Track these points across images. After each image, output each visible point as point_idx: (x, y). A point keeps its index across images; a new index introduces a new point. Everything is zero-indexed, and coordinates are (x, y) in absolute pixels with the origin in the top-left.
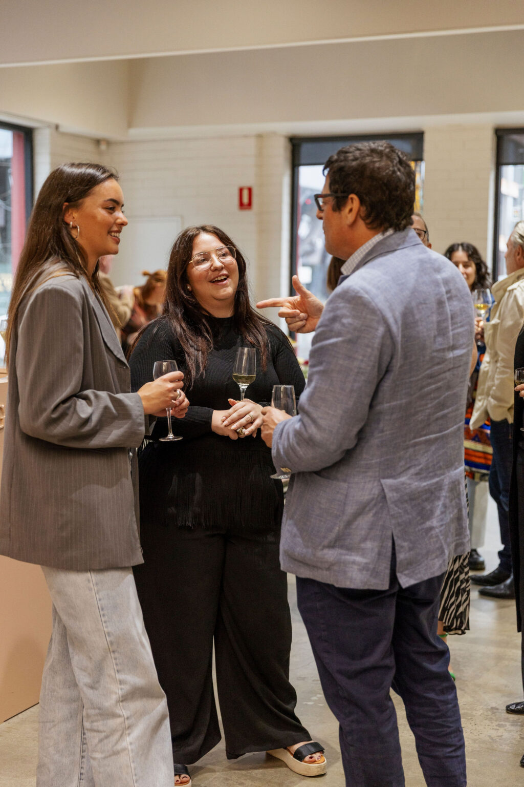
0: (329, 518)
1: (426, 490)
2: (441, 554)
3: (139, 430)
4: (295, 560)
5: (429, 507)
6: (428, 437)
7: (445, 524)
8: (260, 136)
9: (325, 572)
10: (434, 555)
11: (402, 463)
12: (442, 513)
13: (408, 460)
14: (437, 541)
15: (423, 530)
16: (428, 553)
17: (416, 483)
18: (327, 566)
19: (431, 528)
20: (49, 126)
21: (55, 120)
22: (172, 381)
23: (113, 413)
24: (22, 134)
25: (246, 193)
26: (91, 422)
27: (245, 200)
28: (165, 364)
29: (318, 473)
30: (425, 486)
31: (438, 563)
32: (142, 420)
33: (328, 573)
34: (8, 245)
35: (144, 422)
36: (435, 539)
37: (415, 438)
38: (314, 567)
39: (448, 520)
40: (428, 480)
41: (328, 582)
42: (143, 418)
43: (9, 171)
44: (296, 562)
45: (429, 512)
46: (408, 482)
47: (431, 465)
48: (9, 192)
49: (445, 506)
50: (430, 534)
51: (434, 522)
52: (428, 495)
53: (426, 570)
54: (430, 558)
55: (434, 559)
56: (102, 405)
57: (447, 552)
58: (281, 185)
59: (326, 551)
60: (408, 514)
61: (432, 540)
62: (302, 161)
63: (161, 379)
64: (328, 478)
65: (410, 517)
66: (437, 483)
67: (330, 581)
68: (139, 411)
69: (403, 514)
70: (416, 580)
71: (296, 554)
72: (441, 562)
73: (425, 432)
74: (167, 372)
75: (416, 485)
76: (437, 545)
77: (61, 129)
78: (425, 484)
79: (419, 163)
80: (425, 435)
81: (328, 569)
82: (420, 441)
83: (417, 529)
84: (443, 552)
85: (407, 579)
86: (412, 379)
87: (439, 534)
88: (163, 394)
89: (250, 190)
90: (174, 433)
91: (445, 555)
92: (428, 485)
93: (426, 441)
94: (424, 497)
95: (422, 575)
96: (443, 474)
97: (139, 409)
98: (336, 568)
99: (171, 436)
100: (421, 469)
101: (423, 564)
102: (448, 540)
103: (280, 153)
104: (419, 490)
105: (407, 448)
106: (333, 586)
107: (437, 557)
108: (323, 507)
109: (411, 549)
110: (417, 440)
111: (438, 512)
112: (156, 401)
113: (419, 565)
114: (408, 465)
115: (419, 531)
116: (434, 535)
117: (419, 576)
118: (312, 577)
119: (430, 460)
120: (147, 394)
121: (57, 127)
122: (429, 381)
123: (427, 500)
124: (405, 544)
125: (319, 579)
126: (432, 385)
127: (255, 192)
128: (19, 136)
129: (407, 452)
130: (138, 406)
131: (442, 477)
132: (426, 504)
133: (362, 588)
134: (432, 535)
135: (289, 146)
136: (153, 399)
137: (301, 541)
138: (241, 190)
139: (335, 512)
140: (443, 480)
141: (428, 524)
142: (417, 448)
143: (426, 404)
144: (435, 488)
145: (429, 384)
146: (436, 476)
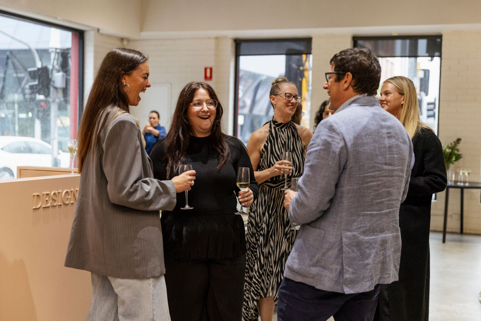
0: (313, 250)
1: (367, 242)
2: (371, 280)
3: (174, 201)
4: (294, 271)
5: (368, 252)
6: (372, 212)
7: (376, 263)
8: (217, 38)
9: (310, 279)
10: (367, 280)
11: (356, 224)
12: (375, 256)
13: (360, 223)
14: (370, 272)
15: (363, 265)
16: (364, 278)
17: (362, 237)
18: (312, 276)
19: (368, 264)
20: (93, 29)
21: (97, 26)
22: (190, 175)
23: (160, 191)
24: (77, 34)
25: (208, 71)
26: (150, 195)
27: (208, 75)
28: (185, 166)
29: (309, 224)
30: (366, 239)
31: (368, 284)
32: (175, 195)
33: (312, 280)
34: (68, 99)
35: (176, 196)
36: (369, 271)
37: (363, 211)
38: (304, 276)
39: (377, 261)
40: (369, 237)
41: (312, 285)
42: (176, 194)
43: (69, 55)
44: (294, 273)
45: (368, 255)
46: (358, 235)
47: (372, 228)
48: (69, 67)
49: (377, 253)
50: (366, 267)
51: (370, 261)
52: (368, 245)
53: (361, 287)
54: (364, 281)
55: (367, 282)
56: (155, 186)
57: (375, 279)
58: (229, 67)
59: (312, 268)
60: (354, 253)
61: (367, 271)
62: (242, 53)
63: (185, 174)
64: (314, 227)
65: (355, 255)
66: (374, 239)
67: (313, 284)
68: (174, 190)
69: (351, 252)
70: (354, 291)
71: (295, 268)
72: (370, 284)
73: (370, 209)
74: (186, 171)
75: (362, 238)
76: (370, 274)
77: (101, 32)
78: (367, 238)
79: (308, 55)
80: (370, 211)
81: (313, 278)
82: (367, 214)
83: (359, 263)
84: (372, 279)
85: (349, 290)
86: (360, 176)
87: (372, 268)
88: (185, 181)
89: (211, 69)
90: (189, 205)
91: (373, 280)
92: (368, 239)
93: (371, 215)
94: (366, 245)
95: (358, 290)
96: (377, 235)
97: (173, 189)
98: (316, 277)
99: (187, 207)
100: (367, 230)
101: (360, 284)
102: (376, 273)
103: (229, 48)
104: (363, 241)
105: (359, 216)
106: (314, 287)
107: (369, 281)
108: (311, 243)
109: (353, 273)
110: (365, 212)
111: (372, 256)
112: (182, 185)
113: (357, 284)
114: (359, 226)
115: (360, 264)
116: (369, 268)
117: (356, 289)
118: (303, 281)
119: (372, 226)
120: (177, 181)
121: (98, 30)
122: (373, 179)
123: (367, 247)
124: (351, 270)
125: (307, 283)
126: (374, 182)
127: (214, 70)
128: (75, 35)
129: (358, 218)
130: (173, 188)
131: (377, 236)
132: (367, 250)
133: (329, 290)
134: (368, 268)
135: (234, 45)
136: (180, 184)
137: (298, 262)
138: (206, 69)
139: (317, 247)
140: (377, 238)
141: (367, 261)
142: (365, 217)
143: (371, 193)
144: (373, 242)
145: (372, 181)
146: (373, 235)
